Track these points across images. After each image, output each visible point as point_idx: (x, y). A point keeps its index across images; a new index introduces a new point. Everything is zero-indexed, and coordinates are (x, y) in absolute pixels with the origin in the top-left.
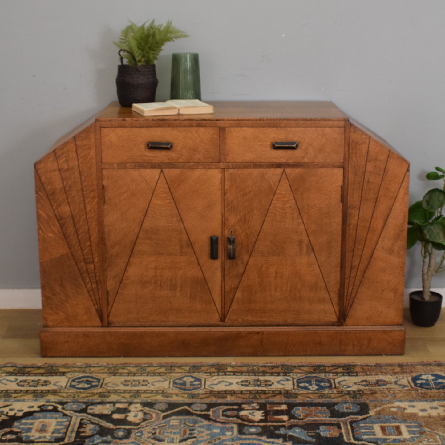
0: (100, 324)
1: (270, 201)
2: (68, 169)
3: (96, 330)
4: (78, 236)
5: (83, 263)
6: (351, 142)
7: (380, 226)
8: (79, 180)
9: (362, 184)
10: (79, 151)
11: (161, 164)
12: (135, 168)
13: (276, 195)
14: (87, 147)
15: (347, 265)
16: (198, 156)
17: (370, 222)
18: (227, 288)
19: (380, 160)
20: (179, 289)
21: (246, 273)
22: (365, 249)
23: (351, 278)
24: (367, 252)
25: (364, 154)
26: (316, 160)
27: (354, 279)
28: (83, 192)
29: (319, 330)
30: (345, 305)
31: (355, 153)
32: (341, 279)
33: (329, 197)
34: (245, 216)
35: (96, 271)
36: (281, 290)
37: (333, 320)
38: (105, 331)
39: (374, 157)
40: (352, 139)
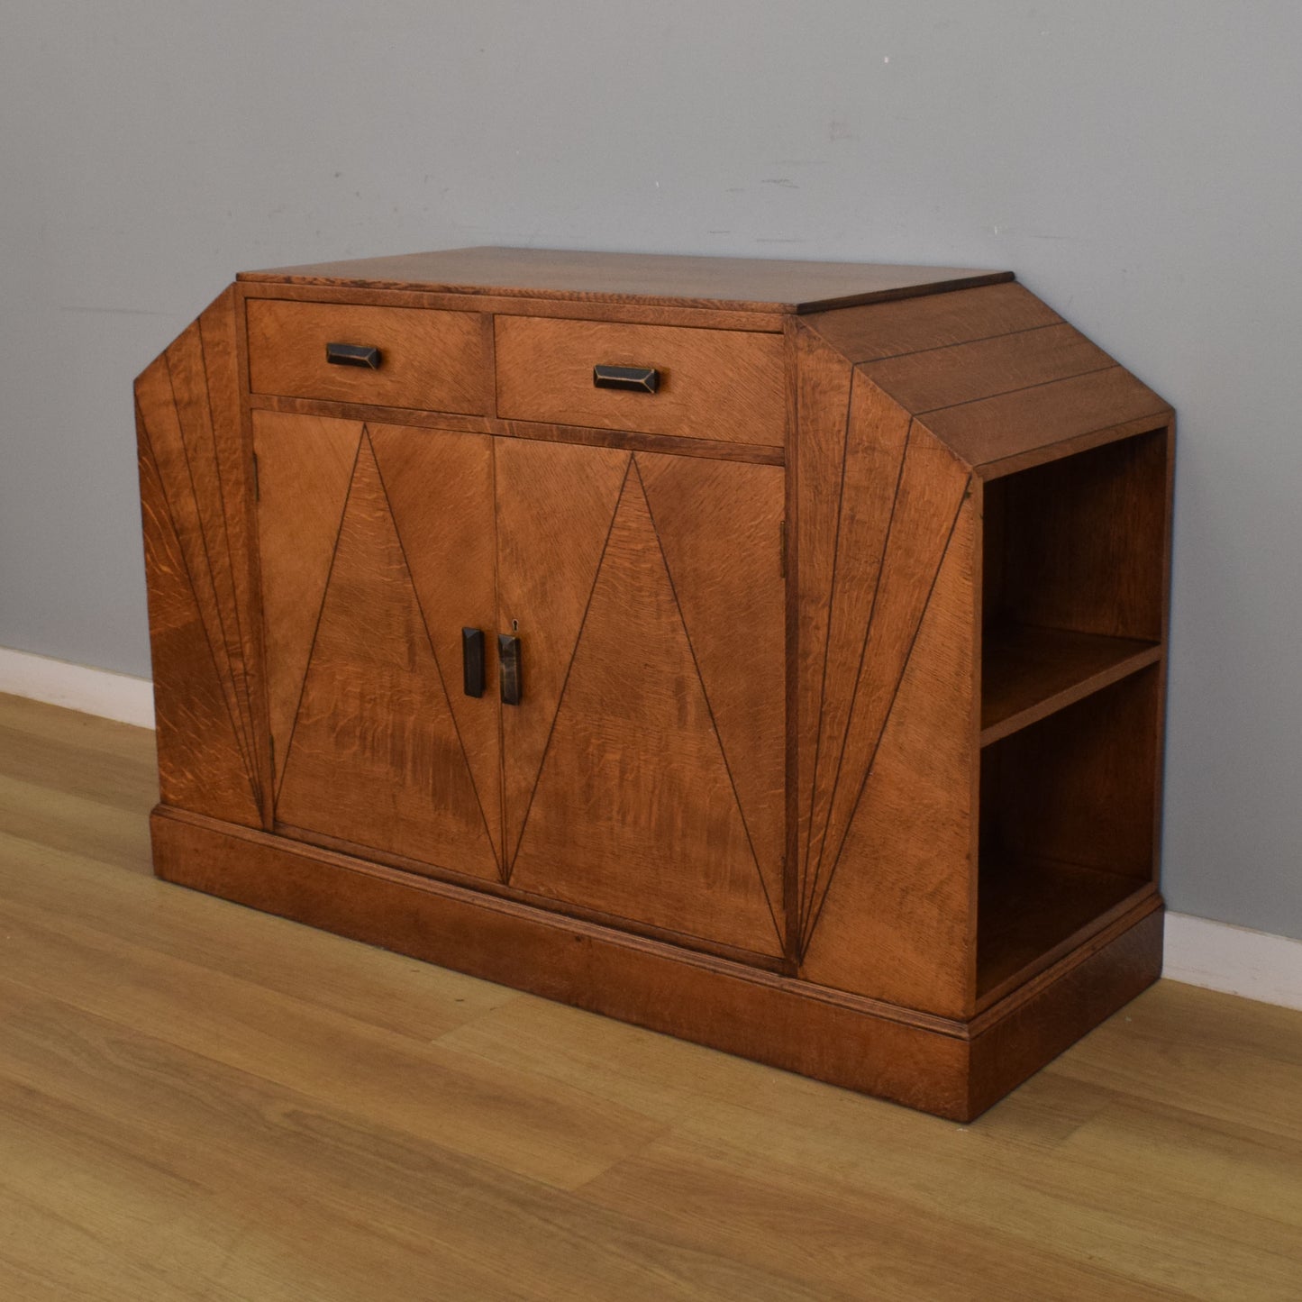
0: (259, 823)
1: (602, 546)
2: (189, 403)
3: (250, 835)
4: (213, 579)
5: (222, 653)
6: (800, 384)
7: (890, 676)
8: (211, 434)
9: (835, 522)
10: (208, 358)
11: (362, 408)
12: (310, 411)
13: (615, 531)
14: (221, 347)
15: (803, 783)
16: (439, 395)
17: (862, 656)
18: (511, 787)
19: (886, 452)
20: (409, 766)
21: (552, 753)
22: (849, 740)
23: (814, 830)
24: (857, 752)
25: (836, 429)
26: (710, 434)
27: (822, 832)
28: (218, 465)
29: (728, 971)
30: (800, 912)
31: (812, 421)
32: (788, 825)
33: (749, 555)
34: (543, 584)
35: (248, 678)
36: (636, 823)
37: (771, 952)
38: (263, 841)
39: (865, 438)
40: (804, 374)
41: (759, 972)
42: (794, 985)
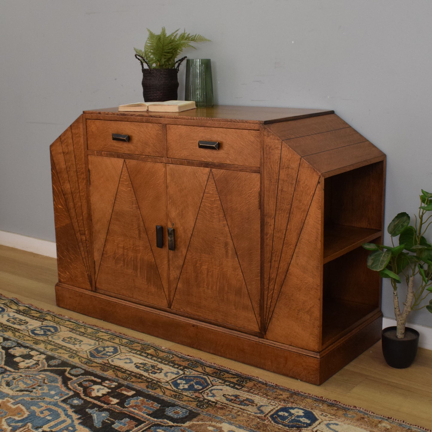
0: (90, 288)
1: (201, 199)
2: (68, 153)
3: (87, 292)
4: (75, 210)
5: (79, 233)
6: (265, 147)
7: (294, 241)
8: (75, 163)
9: (276, 192)
10: (74, 138)
11: (123, 154)
12: (107, 156)
13: (205, 194)
14: (78, 135)
15: (266, 276)
16: (148, 150)
17: (285, 234)
19: (293, 169)
20: (139, 270)
21: (185, 266)
22: (281, 262)
23: (269, 291)
24: (284, 265)
25: (276, 161)
26: (236, 163)
27: (272, 291)
28: (77, 173)
29: (242, 336)
30: (265, 317)
31: (269, 158)
32: (261, 289)
33: (249, 202)
34: (182, 211)
35: (87, 242)
36: (212, 288)
37: (256, 330)
38: (91, 294)
39: (286, 164)
40: (266, 144)
41: (252, 336)
42: (263, 341)
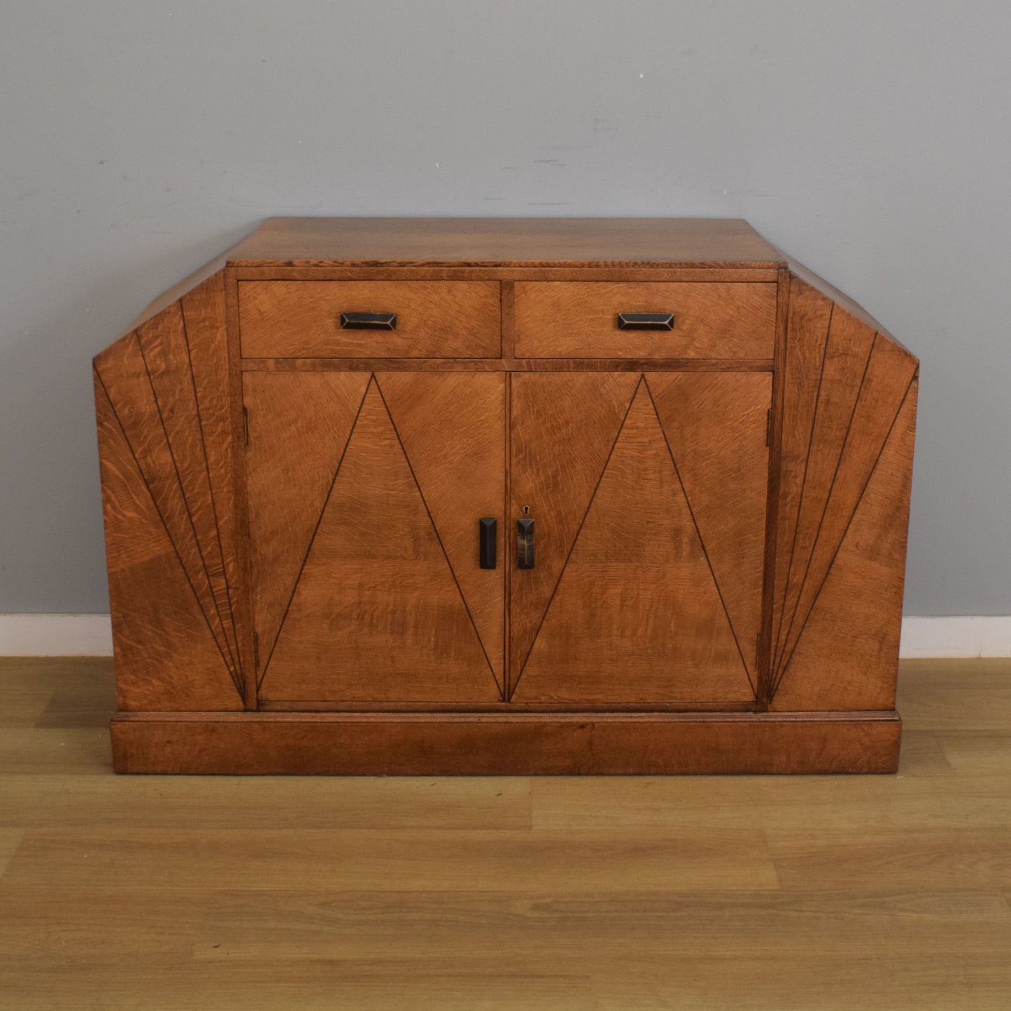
0: (241, 705)
1: (611, 443)
2: (166, 372)
3: (232, 717)
4: (190, 516)
5: (201, 575)
6: (790, 315)
7: (851, 499)
8: (192, 396)
9: (814, 406)
10: (191, 333)
11: (371, 361)
12: (314, 369)
13: (624, 431)
14: (207, 323)
15: (779, 583)
16: (453, 345)
17: (831, 490)
18: (516, 629)
19: (856, 356)
20: (410, 632)
21: (557, 598)
22: (817, 547)
23: (785, 611)
24: (822, 554)
25: (819, 342)
26: (713, 355)
27: (793, 611)
28: (200, 421)
29: (715, 720)
30: (771, 667)
31: (800, 339)
32: (764, 611)
33: (741, 435)
34: (555, 476)
35: (231, 591)
36: (633, 635)
37: (745, 699)
38: (251, 719)
39: (840, 348)
40: (794, 309)
41: (738, 714)
42: (767, 717)
